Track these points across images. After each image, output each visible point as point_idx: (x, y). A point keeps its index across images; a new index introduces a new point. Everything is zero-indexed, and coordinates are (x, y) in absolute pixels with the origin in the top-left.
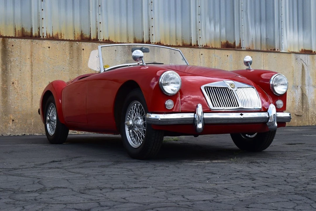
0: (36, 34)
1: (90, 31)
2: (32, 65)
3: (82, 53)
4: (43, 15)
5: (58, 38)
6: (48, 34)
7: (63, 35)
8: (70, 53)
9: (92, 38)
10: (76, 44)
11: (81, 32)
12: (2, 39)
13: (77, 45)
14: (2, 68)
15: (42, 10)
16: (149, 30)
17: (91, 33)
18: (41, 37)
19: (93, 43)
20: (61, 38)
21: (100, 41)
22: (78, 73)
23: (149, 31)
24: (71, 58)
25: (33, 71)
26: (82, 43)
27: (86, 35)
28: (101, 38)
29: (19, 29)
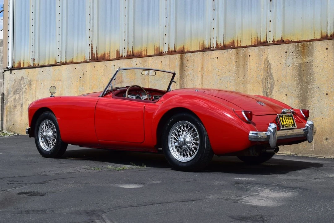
0: (209, 45)
1: (261, 33)
2: (202, 78)
3: (249, 59)
4: (214, 24)
5: (234, 45)
6: (219, 44)
7: (239, 42)
8: (236, 62)
9: (262, 41)
10: (242, 51)
13: (244, 51)
14: (180, 82)
15: (214, 19)
17: (261, 35)
18: (211, 48)
19: (260, 47)
20: (238, 45)
21: (269, 43)
22: (244, 83)
24: (238, 67)
25: (203, 84)
26: (249, 48)
27: (259, 39)
28: (270, 39)
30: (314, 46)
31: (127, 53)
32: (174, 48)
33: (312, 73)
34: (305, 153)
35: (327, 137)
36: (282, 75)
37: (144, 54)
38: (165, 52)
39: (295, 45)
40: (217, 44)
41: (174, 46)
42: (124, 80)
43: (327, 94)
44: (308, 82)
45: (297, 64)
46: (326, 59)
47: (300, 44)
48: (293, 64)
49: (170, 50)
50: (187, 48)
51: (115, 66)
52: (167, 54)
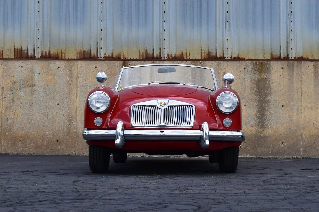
0: (157, 55)
1: (217, 49)
4: (165, 35)
5: (183, 58)
6: (170, 55)
7: (188, 55)
8: (192, 73)
9: (218, 56)
11: (208, 50)
12: (123, 62)
13: (200, 64)
15: (164, 30)
16: (287, 43)
17: (217, 51)
18: (162, 58)
19: (218, 61)
20: (186, 58)
21: (226, 58)
23: (287, 45)
26: (206, 61)
27: (213, 53)
28: (228, 55)
29: (142, 51)
30: (271, 65)
31: (42, 53)
32: (112, 54)
33: (270, 87)
34: (263, 156)
35: (283, 141)
36: (241, 88)
37: (62, 57)
38: (101, 57)
39: (254, 63)
40: (168, 55)
41: (112, 52)
42: (37, 84)
43: (283, 106)
44: (266, 95)
45: (255, 79)
46: (282, 76)
47: (258, 62)
48: (252, 79)
49: (107, 55)
50: (124, 55)
51: (22, 67)
52: (103, 59)
